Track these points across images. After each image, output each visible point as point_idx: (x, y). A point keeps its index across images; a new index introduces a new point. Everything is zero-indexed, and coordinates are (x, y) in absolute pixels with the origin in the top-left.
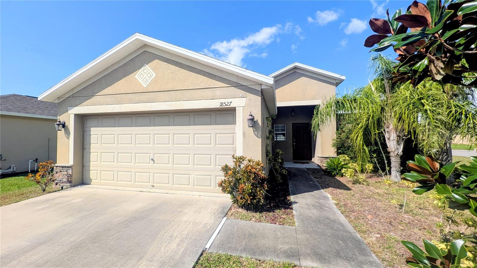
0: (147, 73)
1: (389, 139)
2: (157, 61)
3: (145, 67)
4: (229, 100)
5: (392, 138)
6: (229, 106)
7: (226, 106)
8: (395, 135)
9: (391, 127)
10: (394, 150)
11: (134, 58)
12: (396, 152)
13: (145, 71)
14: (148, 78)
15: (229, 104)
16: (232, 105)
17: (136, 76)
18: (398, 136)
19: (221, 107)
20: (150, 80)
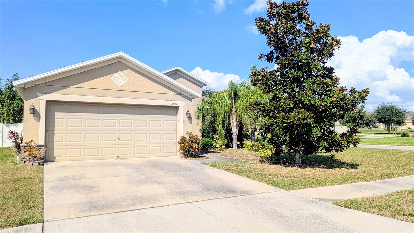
0: (121, 77)
1: (233, 126)
2: (128, 70)
3: (120, 73)
4: (176, 102)
5: (234, 126)
6: (176, 105)
7: (174, 105)
8: (236, 124)
9: (234, 119)
10: (235, 132)
11: (111, 65)
12: (236, 133)
13: (120, 75)
14: (122, 81)
15: (176, 104)
16: (177, 105)
17: (112, 78)
18: (237, 124)
19: (171, 105)
20: (124, 82)
